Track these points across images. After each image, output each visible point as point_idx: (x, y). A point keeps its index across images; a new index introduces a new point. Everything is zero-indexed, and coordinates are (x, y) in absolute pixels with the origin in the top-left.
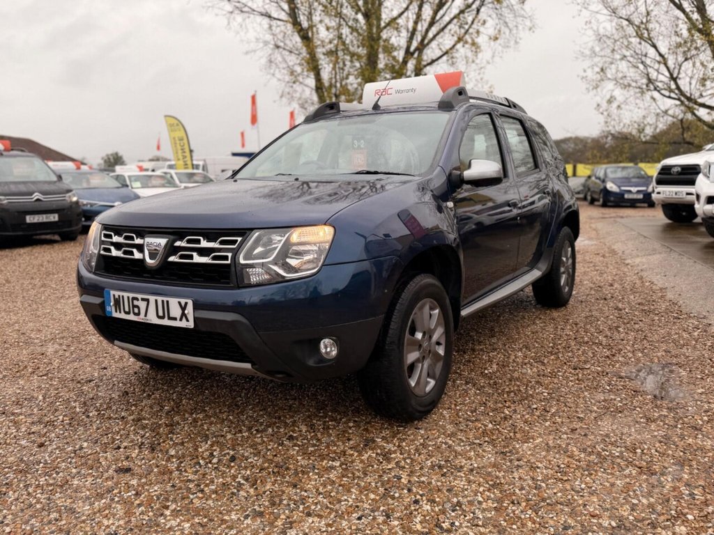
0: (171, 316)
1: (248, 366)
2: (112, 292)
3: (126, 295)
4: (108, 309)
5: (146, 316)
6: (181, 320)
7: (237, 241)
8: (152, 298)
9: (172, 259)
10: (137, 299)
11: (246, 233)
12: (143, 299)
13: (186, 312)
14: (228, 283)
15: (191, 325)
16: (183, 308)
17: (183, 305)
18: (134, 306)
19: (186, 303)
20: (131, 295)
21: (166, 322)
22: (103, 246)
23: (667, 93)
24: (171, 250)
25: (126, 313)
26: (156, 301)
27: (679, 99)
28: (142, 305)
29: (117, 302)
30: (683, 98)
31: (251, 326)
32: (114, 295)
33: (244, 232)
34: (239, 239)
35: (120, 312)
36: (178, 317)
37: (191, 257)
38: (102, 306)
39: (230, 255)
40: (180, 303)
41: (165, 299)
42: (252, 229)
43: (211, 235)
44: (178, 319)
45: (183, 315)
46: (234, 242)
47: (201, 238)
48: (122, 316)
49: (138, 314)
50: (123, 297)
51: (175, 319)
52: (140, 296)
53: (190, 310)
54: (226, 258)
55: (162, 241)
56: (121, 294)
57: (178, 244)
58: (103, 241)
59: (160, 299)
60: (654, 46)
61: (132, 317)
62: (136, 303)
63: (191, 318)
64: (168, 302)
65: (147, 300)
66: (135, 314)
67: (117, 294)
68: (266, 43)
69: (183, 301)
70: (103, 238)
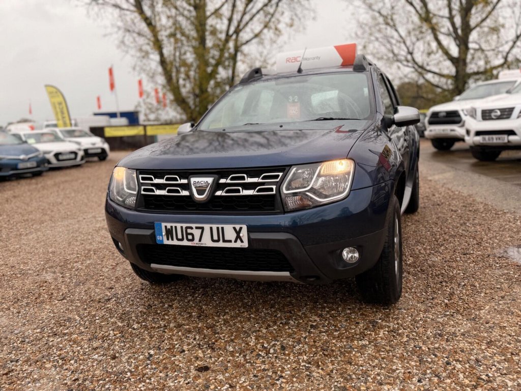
0: (226, 238)
1: (287, 274)
2: (163, 225)
3: (179, 225)
4: (159, 238)
5: (200, 240)
6: (236, 241)
7: (279, 176)
8: (207, 227)
9: (219, 193)
10: (191, 228)
11: (285, 169)
12: (197, 228)
13: (241, 235)
14: (274, 210)
15: (245, 244)
16: (238, 233)
17: (238, 230)
18: (187, 234)
19: (241, 228)
20: (184, 225)
21: (221, 244)
22: (143, 187)
23: (405, 63)
24: (217, 186)
25: (178, 239)
26: (211, 228)
27: (414, 67)
28: (197, 233)
29: (169, 233)
30: (416, 66)
31: (298, 241)
32: (166, 227)
33: (285, 168)
34: (281, 174)
35: (172, 239)
36: (233, 240)
37: (238, 191)
38: (153, 236)
39: (274, 187)
40: (234, 228)
41: (220, 226)
42: (290, 166)
43: (254, 172)
44: (233, 241)
45: (238, 237)
46: (277, 176)
47: (245, 175)
48: (175, 242)
49: (193, 240)
50: (176, 227)
51: (230, 241)
52: (194, 226)
53: (244, 234)
54: (271, 190)
55: (210, 180)
56: (174, 225)
57: (222, 181)
58: (142, 183)
59: (214, 227)
60: (396, 30)
61: (185, 243)
62: (189, 231)
63: (245, 239)
64: (223, 228)
65: (202, 229)
66: (188, 240)
67: (169, 225)
68: (119, 28)
69: (238, 227)
70: (141, 181)
